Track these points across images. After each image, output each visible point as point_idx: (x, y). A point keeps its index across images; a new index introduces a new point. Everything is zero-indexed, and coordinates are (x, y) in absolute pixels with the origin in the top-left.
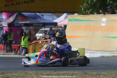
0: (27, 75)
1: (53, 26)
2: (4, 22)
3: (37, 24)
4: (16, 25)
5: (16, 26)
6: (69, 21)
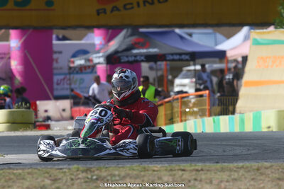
0: (147, 172)
1: (217, 60)
2: (97, 53)
3: (176, 54)
4: (126, 59)
5: (124, 62)
6: (253, 44)
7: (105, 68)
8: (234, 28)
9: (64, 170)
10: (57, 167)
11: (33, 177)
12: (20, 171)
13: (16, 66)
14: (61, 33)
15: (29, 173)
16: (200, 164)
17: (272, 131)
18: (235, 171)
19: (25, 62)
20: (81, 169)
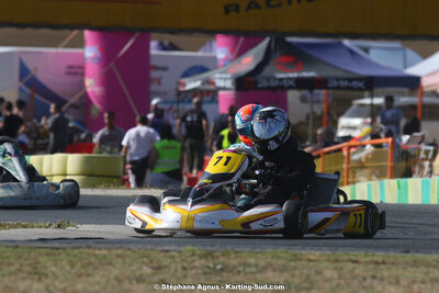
0: (298, 263)
1: (406, 90)
2: (221, 73)
3: (344, 79)
4: (266, 84)
5: (263, 89)
7: (233, 97)
9: (173, 253)
10: (160, 248)
11: (124, 263)
12: (105, 252)
13: (93, 86)
14: (167, 38)
15: (118, 256)
16: (381, 253)
18: (435, 267)
19: (107, 80)
20: (198, 252)
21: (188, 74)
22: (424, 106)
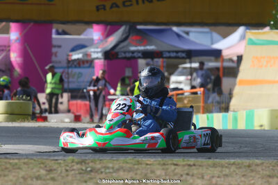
0: (140, 166)
1: (213, 58)
2: (95, 48)
3: (173, 52)
4: (123, 55)
5: (121, 58)
6: (248, 44)
7: (103, 63)
8: (230, 28)
9: (59, 161)
10: (52, 158)
11: (28, 167)
12: (16, 161)
13: (16, 58)
14: (61, 27)
15: (24, 163)
16: (193, 160)
17: (264, 130)
18: (226, 167)
19: (25, 54)
20: (76, 160)
21: (74, 49)
22: (224, 68)
